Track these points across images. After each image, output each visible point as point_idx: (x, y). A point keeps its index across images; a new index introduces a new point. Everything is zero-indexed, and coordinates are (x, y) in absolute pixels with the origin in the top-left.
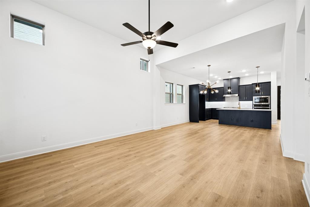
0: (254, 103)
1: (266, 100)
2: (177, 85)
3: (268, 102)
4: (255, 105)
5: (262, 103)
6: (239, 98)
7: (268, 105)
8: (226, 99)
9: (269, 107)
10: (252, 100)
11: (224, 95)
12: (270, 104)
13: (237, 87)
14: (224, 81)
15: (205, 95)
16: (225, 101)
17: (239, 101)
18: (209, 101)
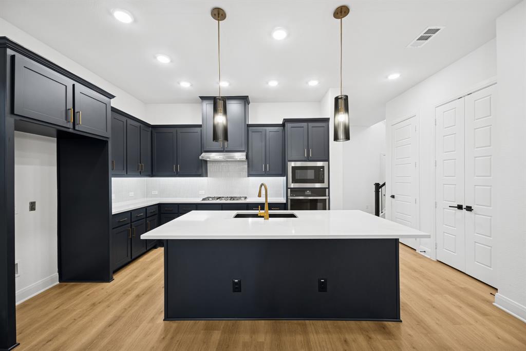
0: (290, 185)
1: (318, 175)
3: (323, 182)
6: (246, 166)
7: (323, 192)
8: (210, 167)
10: (286, 175)
11: (203, 154)
12: (329, 188)
13: (243, 128)
14: (202, 102)
15: (106, 142)
16: (207, 176)
17: (248, 176)
18: (152, 175)
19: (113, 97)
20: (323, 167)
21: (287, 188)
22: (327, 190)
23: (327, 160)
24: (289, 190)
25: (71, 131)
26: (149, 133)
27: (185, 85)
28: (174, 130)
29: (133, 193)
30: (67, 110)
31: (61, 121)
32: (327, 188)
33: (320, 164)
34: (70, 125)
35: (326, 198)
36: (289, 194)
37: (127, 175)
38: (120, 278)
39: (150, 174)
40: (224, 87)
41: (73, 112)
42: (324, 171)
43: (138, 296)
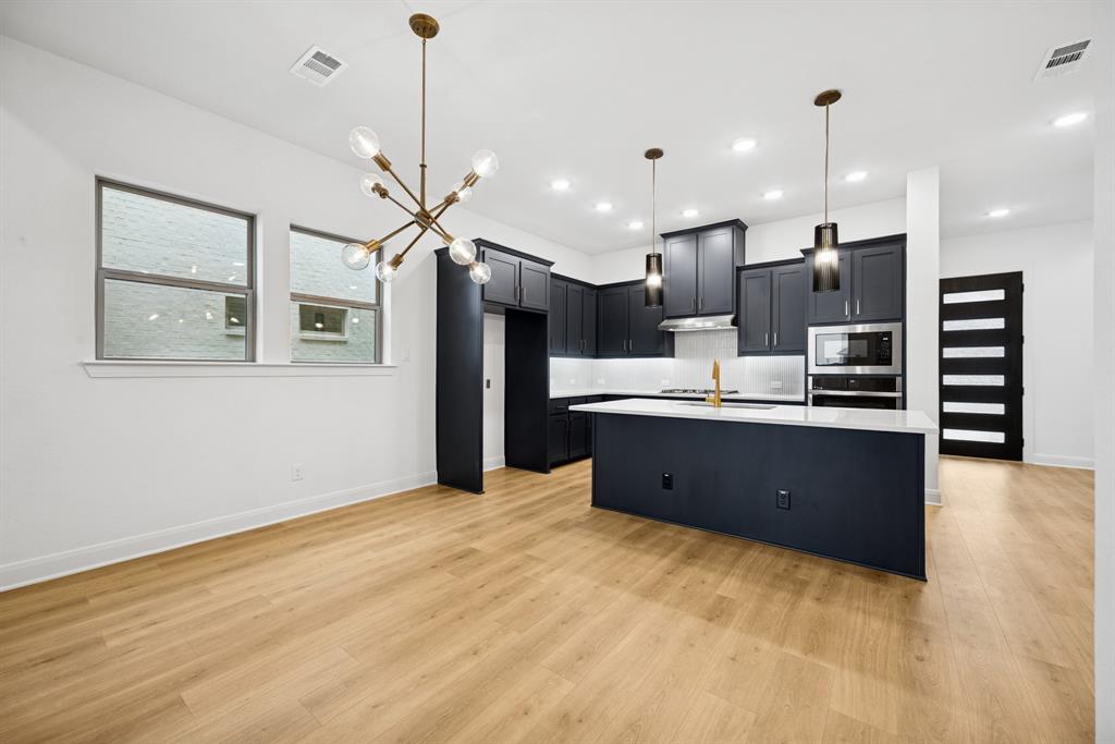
0: (813, 370)
1: (878, 349)
2: (293, 228)
3: (888, 362)
4: (820, 381)
5: (859, 370)
6: (736, 334)
7: (888, 383)
8: (678, 341)
9: (894, 390)
10: (803, 351)
11: (665, 323)
12: (904, 374)
13: (729, 274)
14: (665, 242)
15: (545, 316)
16: (673, 356)
17: (739, 355)
18: (597, 356)
19: (553, 263)
20: (889, 334)
21: (807, 375)
22: (899, 380)
23: (902, 318)
24: (810, 379)
25: (518, 308)
26: (594, 298)
27: (636, 225)
28: (626, 288)
30: (515, 289)
31: (510, 300)
32: (899, 375)
33: (880, 327)
34: (517, 304)
35: (897, 394)
36: (810, 387)
37: (566, 353)
38: (557, 473)
40: (692, 216)
41: (518, 289)
42: (890, 341)
43: (571, 488)
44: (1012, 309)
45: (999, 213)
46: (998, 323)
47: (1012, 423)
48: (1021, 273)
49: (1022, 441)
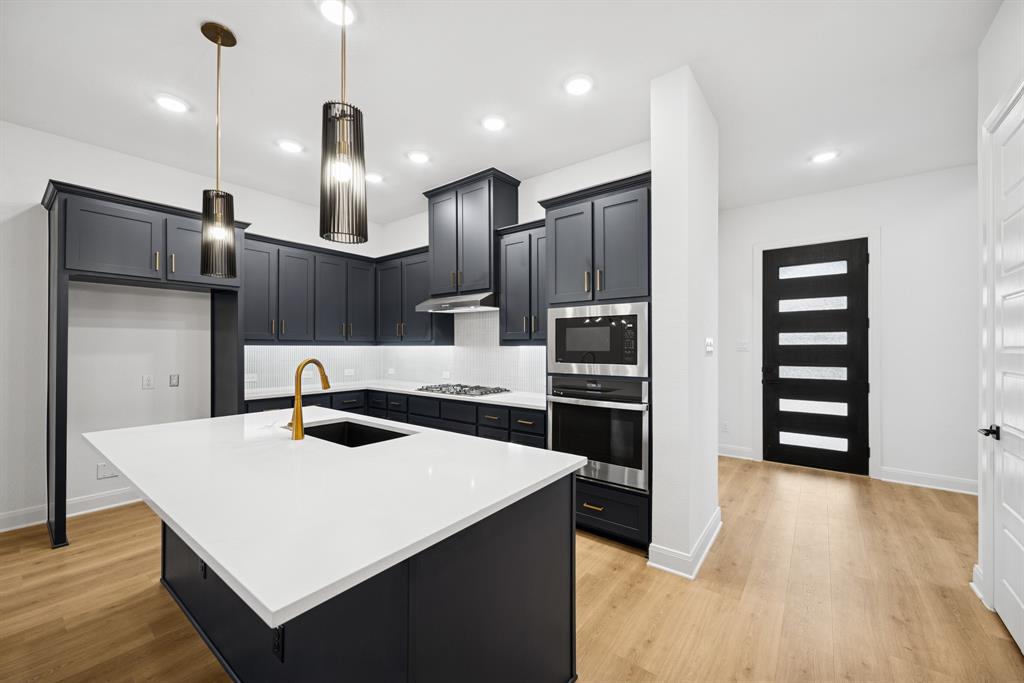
12: (650, 378)
16: (453, 344)
20: (633, 318)
21: (548, 374)
22: (645, 384)
23: (646, 296)
24: (550, 378)
26: (372, 273)
27: (373, 179)
28: (399, 261)
29: (352, 371)
30: (153, 255)
32: (644, 379)
33: (624, 309)
34: (160, 276)
35: (643, 407)
36: (550, 390)
37: (347, 340)
39: (372, 339)
41: (160, 257)
42: (635, 329)
44: (855, 285)
45: (824, 158)
46: (840, 303)
47: (855, 427)
48: (866, 239)
49: (868, 450)
